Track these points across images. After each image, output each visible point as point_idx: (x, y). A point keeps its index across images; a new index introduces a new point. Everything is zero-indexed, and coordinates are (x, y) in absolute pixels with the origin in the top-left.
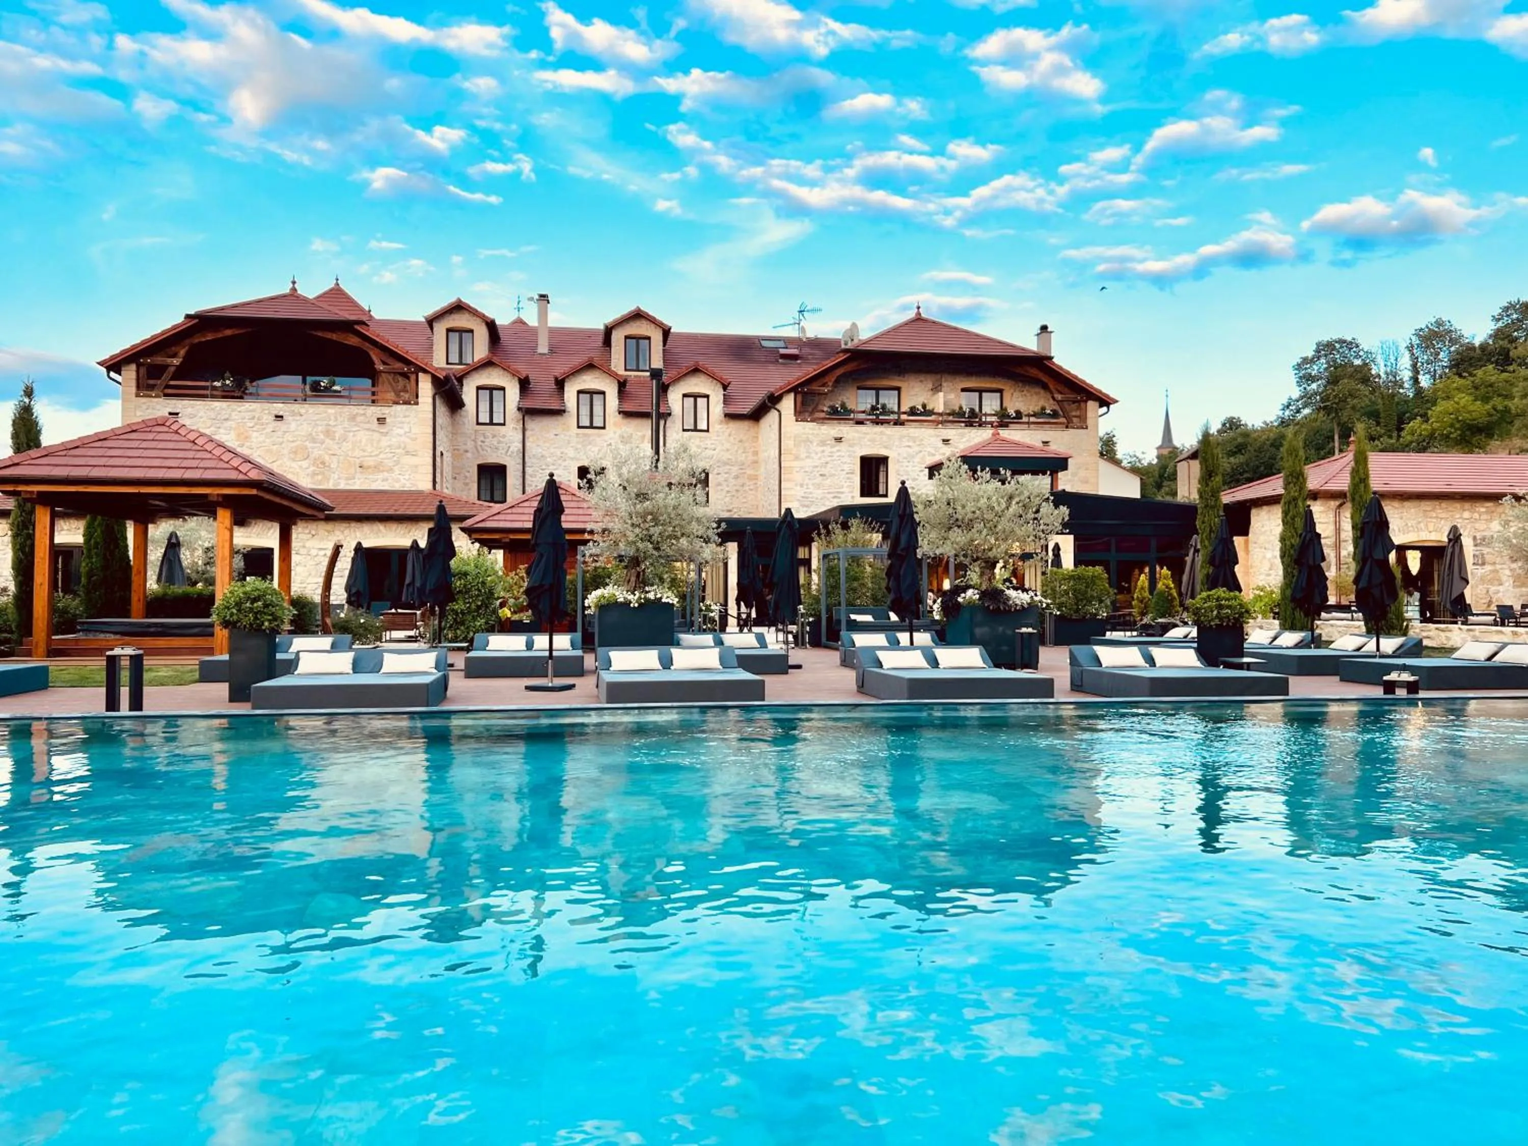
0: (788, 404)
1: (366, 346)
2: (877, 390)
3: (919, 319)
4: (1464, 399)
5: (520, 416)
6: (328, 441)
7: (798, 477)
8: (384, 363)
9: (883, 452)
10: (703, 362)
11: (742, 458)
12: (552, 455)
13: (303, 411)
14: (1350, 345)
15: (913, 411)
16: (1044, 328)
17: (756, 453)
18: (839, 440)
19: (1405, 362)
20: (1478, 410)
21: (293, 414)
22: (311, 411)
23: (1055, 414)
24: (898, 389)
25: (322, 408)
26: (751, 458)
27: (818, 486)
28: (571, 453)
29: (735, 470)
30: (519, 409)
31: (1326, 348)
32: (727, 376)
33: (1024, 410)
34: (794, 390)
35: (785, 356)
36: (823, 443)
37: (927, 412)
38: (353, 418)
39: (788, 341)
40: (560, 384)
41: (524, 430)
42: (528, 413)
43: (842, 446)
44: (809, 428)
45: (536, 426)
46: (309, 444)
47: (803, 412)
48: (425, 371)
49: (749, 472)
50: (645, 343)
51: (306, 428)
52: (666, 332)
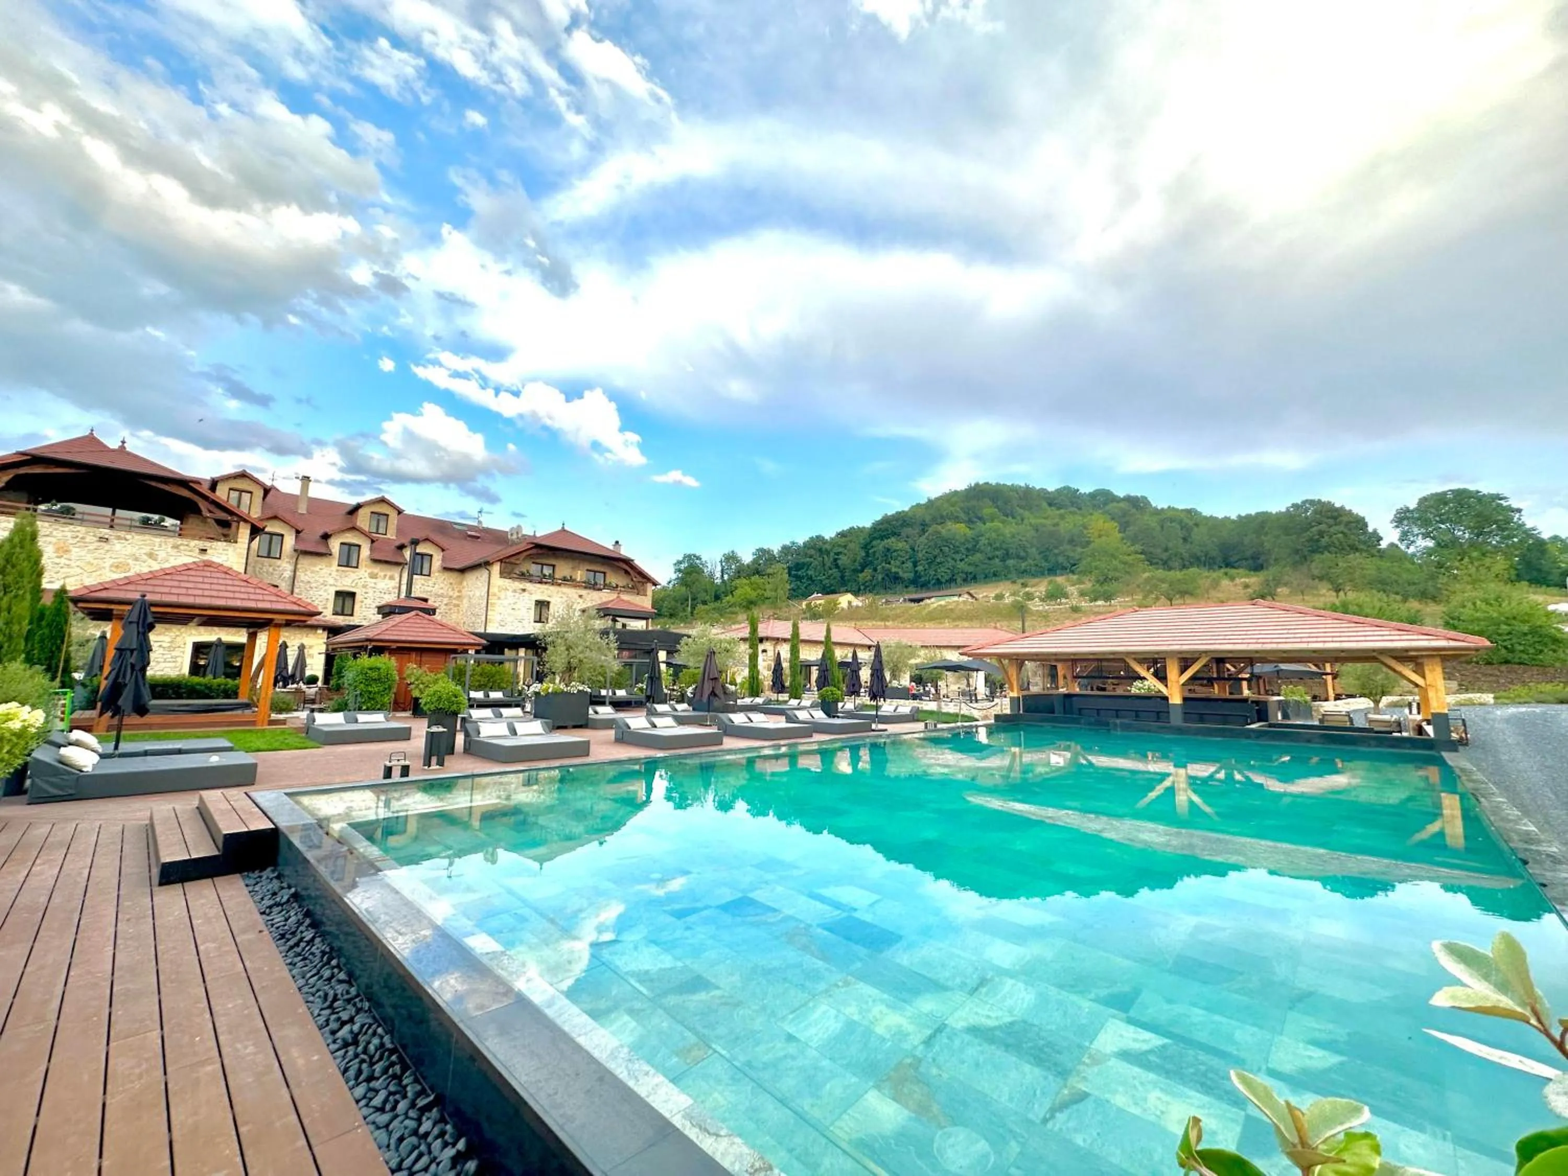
0: (496, 568)
1: (196, 498)
2: (542, 565)
3: (563, 530)
4: (748, 589)
5: (295, 555)
6: (150, 561)
7: (498, 609)
8: (210, 512)
9: (548, 599)
10: (432, 536)
11: (451, 593)
12: (316, 581)
13: (128, 537)
14: (699, 558)
15: (565, 579)
16: (617, 542)
17: (460, 591)
18: (524, 590)
19: (719, 568)
20: (753, 595)
21: (119, 538)
22: (137, 537)
23: (633, 588)
24: (554, 566)
25: (147, 537)
26: (457, 594)
27: (509, 615)
28: (331, 581)
29: (446, 601)
30: (295, 550)
31: (688, 557)
32: (445, 546)
33: (620, 584)
34: (501, 561)
35: (470, 536)
36: (515, 591)
37: (572, 579)
38: (176, 547)
39: (471, 528)
40: (326, 537)
41: (296, 564)
42: (301, 553)
43: (526, 594)
44: (507, 582)
45: (305, 562)
46: (130, 561)
47: (503, 574)
48: (246, 521)
49: (455, 602)
50: (383, 518)
51: (129, 550)
52: (400, 512)
